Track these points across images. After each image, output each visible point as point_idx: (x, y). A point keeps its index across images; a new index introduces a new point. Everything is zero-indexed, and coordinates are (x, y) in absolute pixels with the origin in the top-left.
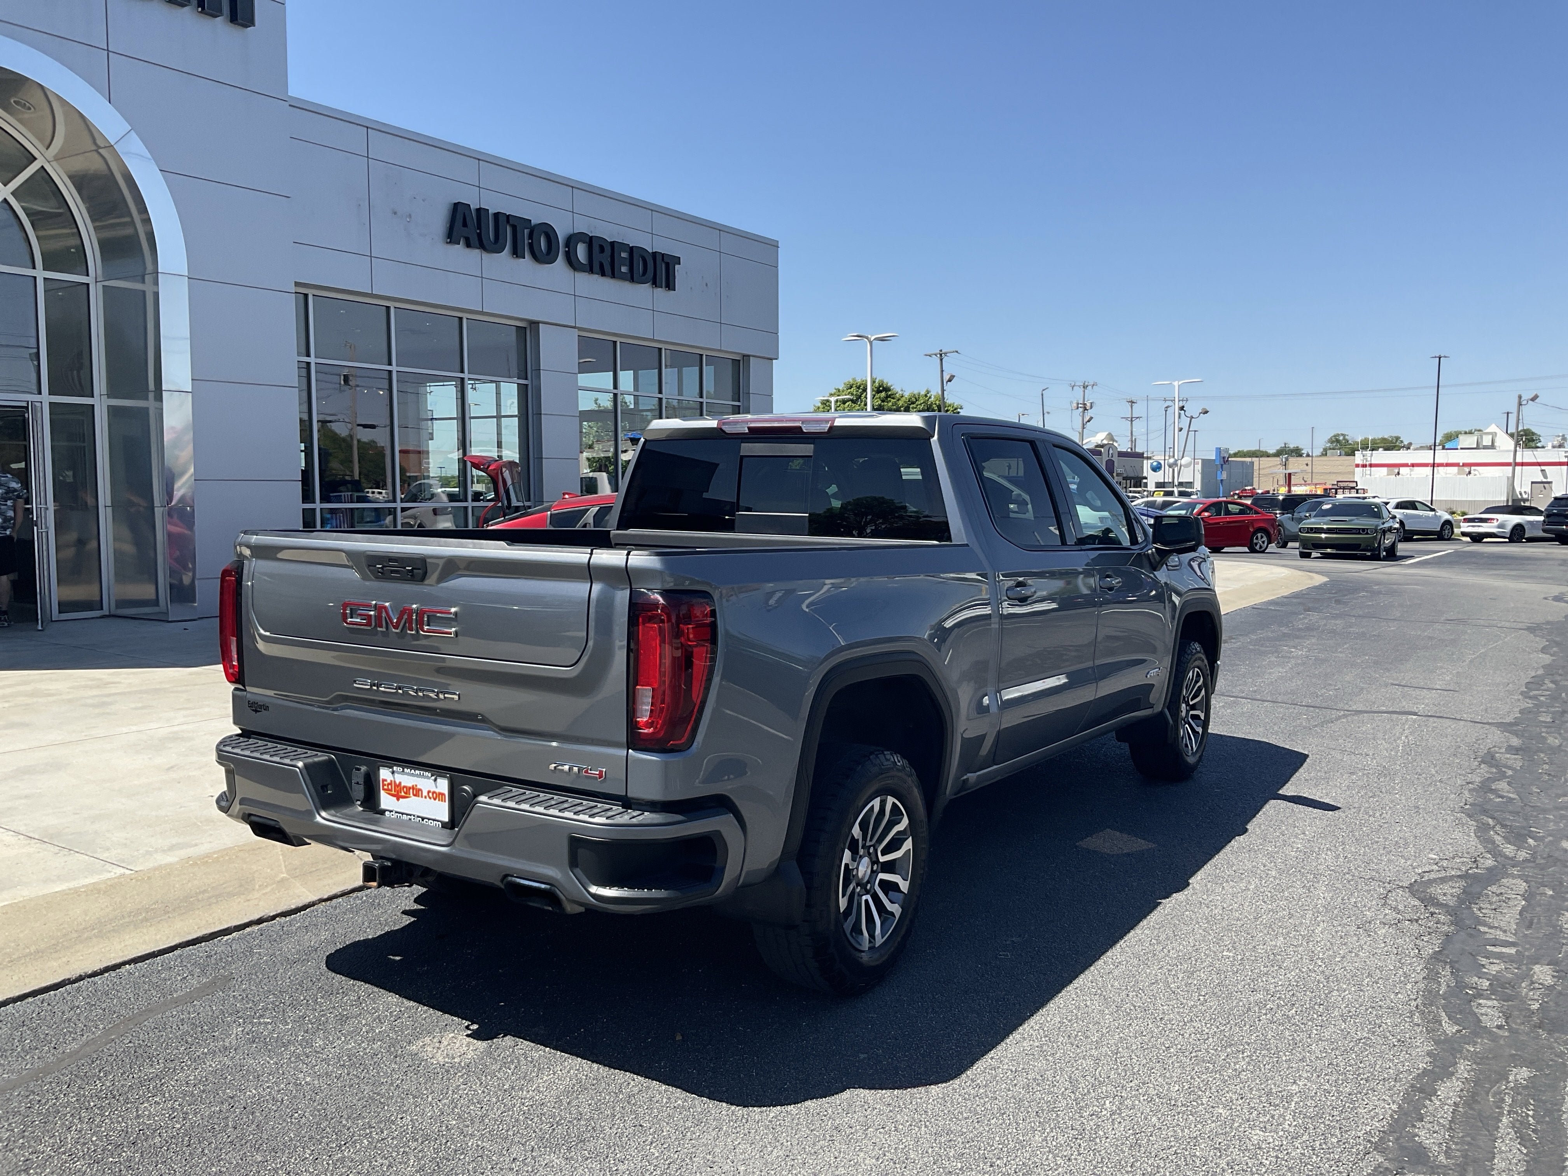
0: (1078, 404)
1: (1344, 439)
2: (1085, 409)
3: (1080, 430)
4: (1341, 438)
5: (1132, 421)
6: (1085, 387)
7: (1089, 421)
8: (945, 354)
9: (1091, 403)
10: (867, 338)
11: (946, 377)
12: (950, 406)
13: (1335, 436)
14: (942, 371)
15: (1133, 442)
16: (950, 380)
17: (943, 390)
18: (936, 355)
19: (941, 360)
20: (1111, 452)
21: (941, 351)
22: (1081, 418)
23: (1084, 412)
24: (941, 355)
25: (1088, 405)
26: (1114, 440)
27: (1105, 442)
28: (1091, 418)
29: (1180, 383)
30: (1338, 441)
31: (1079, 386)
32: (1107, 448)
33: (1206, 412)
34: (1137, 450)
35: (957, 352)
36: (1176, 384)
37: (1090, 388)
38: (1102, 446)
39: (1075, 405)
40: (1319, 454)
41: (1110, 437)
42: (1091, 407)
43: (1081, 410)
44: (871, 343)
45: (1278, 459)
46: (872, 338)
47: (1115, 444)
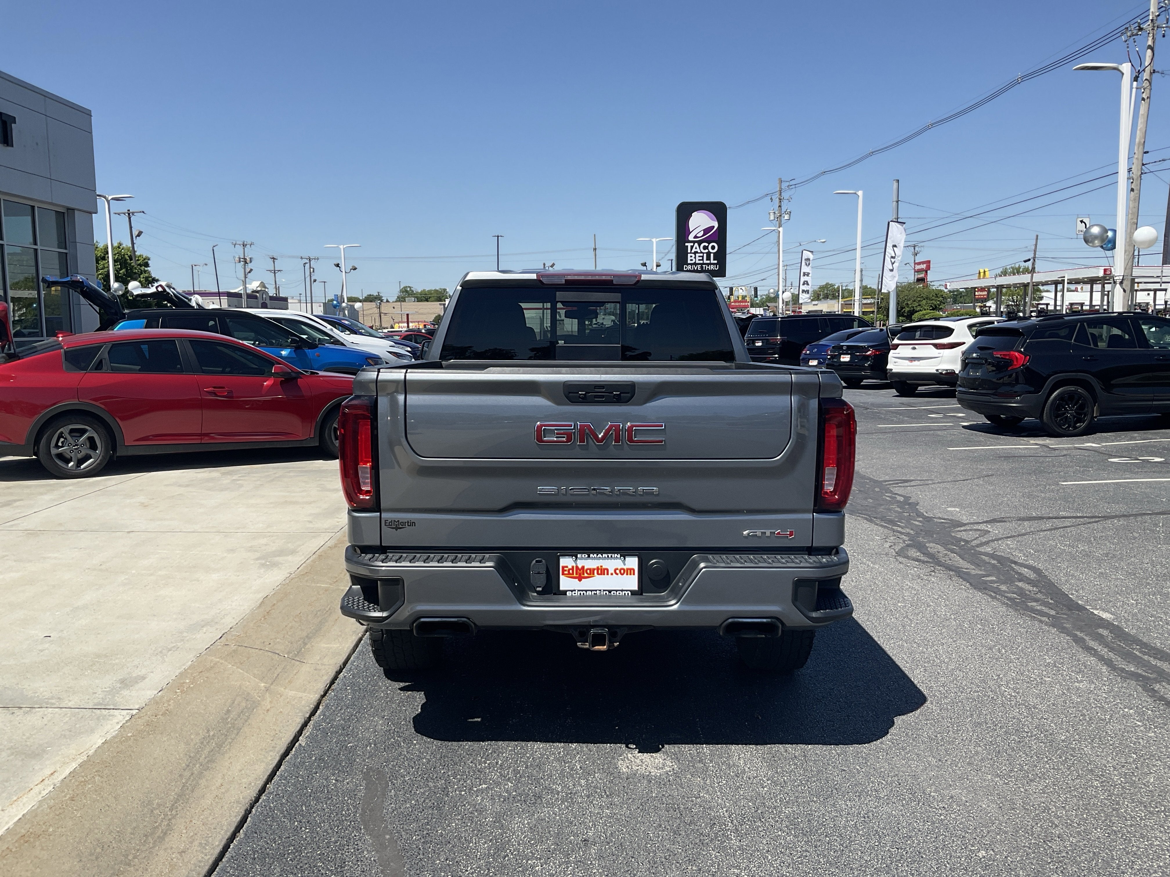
0: (240, 258)
1: (410, 290)
2: (246, 262)
3: (243, 279)
4: (408, 289)
5: (275, 273)
6: (244, 245)
7: (249, 272)
8: (133, 213)
9: (251, 259)
10: (105, 197)
11: (135, 233)
12: (140, 256)
13: (404, 288)
14: (131, 228)
15: (277, 289)
16: (139, 235)
17: (133, 243)
18: (124, 214)
19: (130, 218)
20: (264, 296)
21: (129, 210)
22: (243, 270)
23: (245, 265)
24: (129, 214)
25: (248, 259)
26: (265, 287)
27: (259, 289)
28: (251, 270)
29: (345, 246)
30: (406, 291)
31: (240, 245)
32: (261, 293)
33: (355, 269)
34: (281, 296)
35: (143, 212)
36: (341, 247)
37: (248, 246)
38: (257, 292)
39: (237, 259)
40: (395, 300)
41: (263, 285)
42: (251, 262)
43: (242, 263)
44: (108, 202)
45: (373, 303)
46: (110, 198)
47: (266, 290)
